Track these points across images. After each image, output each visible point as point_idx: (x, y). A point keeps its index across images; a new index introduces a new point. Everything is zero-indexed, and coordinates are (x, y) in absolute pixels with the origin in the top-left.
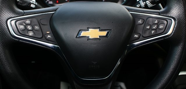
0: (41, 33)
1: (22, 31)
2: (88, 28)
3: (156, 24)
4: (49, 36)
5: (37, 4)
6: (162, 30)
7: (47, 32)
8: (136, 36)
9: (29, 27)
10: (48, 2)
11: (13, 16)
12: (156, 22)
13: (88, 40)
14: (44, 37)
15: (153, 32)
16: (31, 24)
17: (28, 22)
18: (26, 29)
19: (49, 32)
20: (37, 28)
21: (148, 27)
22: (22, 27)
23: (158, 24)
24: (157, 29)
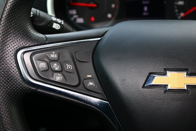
0: (77, 77)
1: (42, 73)
2: (166, 70)
4: (91, 84)
5: (63, 23)
7: (88, 76)
9: (55, 65)
10: (75, 19)
11: (28, 45)
13: (165, 91)
14: (82, 84)
16: (60, 60)
17: (54, 56)
18: (49, 68)
19: (91, 76)
20: (69, 67)
22: (42, 65)
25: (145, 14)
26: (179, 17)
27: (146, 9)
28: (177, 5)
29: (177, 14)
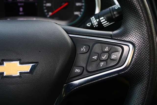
3: (106, 52)
6: (115, 61)
8: (77, 71)
12: (106, 49)
13: (2, 78)
15: (102, 64)
21: (95, 57)
23: (110, 52)
24: (107, 60)
25: (21, 13)
26: (48, 16)
27: (21, 9)
28: (45, 6)
29: (47, 14)
